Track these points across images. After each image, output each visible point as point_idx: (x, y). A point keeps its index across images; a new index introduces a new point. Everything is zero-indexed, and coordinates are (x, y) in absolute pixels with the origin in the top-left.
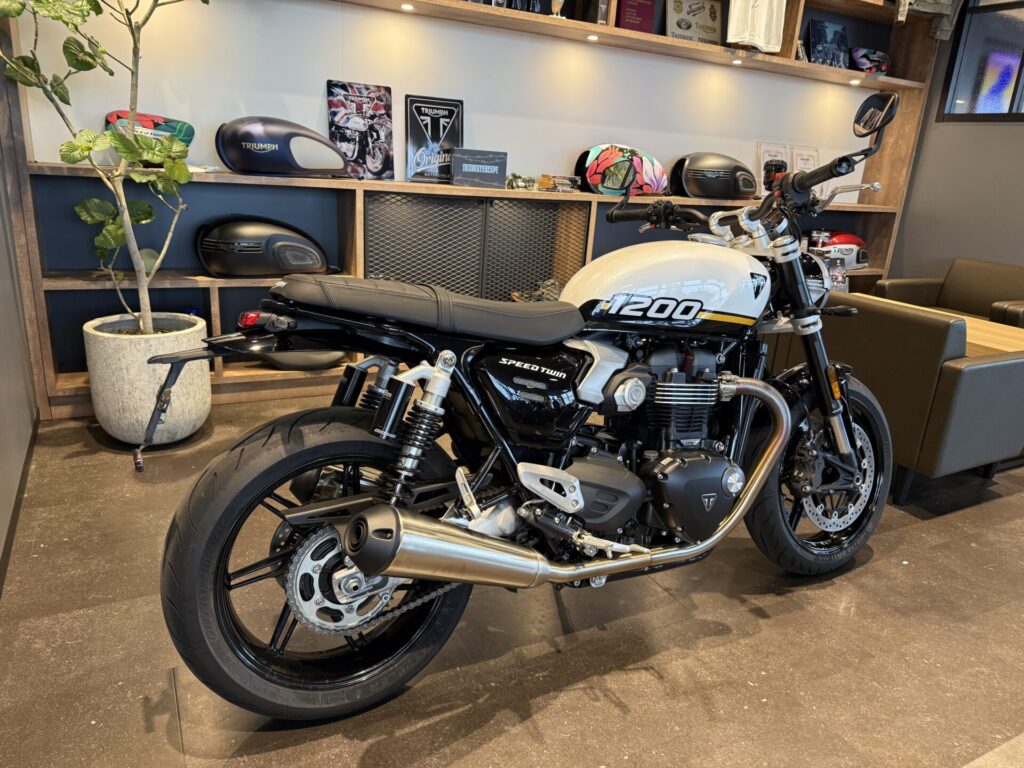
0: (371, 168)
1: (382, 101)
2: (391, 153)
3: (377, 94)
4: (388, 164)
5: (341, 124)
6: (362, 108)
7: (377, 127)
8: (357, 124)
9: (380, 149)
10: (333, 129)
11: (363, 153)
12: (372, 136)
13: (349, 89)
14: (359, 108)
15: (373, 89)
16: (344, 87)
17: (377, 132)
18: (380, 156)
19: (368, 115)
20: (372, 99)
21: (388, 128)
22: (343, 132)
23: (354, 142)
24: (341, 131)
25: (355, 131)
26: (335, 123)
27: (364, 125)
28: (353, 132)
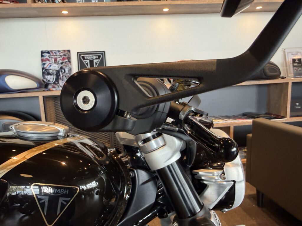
0: (61, 85)
1: (66, 56)
3: (64, 53)
5: (47, 68)
6: (57, 60)
7: (64, 67)
8: (55, 67)
9: (66, 76)
10: (44, 71)
11: (57, 79)
12: (62, 71)
13: (51, 53)
14: (56, 60)
15: (62, 51)
16: (48, 52)
17: (64, 69)
18: (65, 79)
19: (60, 63)
20: (61, 56)
21: (69, 67)
22: (48, 71)
23: (53, 75)
24: (47, 71)
25: (54, 70)
26: (45, 68)
27: (58, 67)
28: (53, 71)
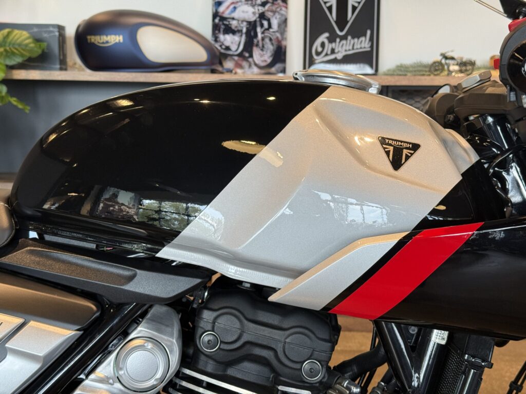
0: (257, 62)
2: (284, 43)
4: (280, 55)
5: (226, 15)
7: (269, 14)
8: (247, 12)
9: (271, 40)
10: (217, 21)
11: (249, 46)
12: (262, 26)
17: (269, 20)
18: (270, 48)
19: (258, 2)
21: (282, 15)
22: (227, 23)
23: (240, 34)
24: (225, 22)
25: (243, 21)
26: (220, 14)
27: (254, 13)
28: (240, 22)
